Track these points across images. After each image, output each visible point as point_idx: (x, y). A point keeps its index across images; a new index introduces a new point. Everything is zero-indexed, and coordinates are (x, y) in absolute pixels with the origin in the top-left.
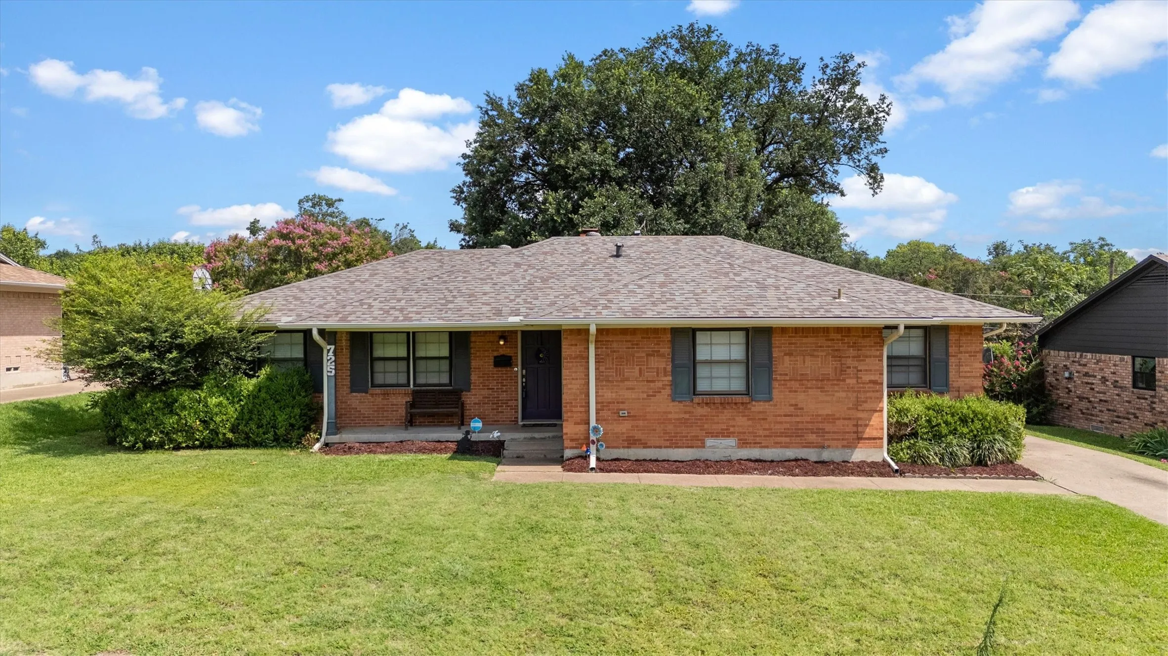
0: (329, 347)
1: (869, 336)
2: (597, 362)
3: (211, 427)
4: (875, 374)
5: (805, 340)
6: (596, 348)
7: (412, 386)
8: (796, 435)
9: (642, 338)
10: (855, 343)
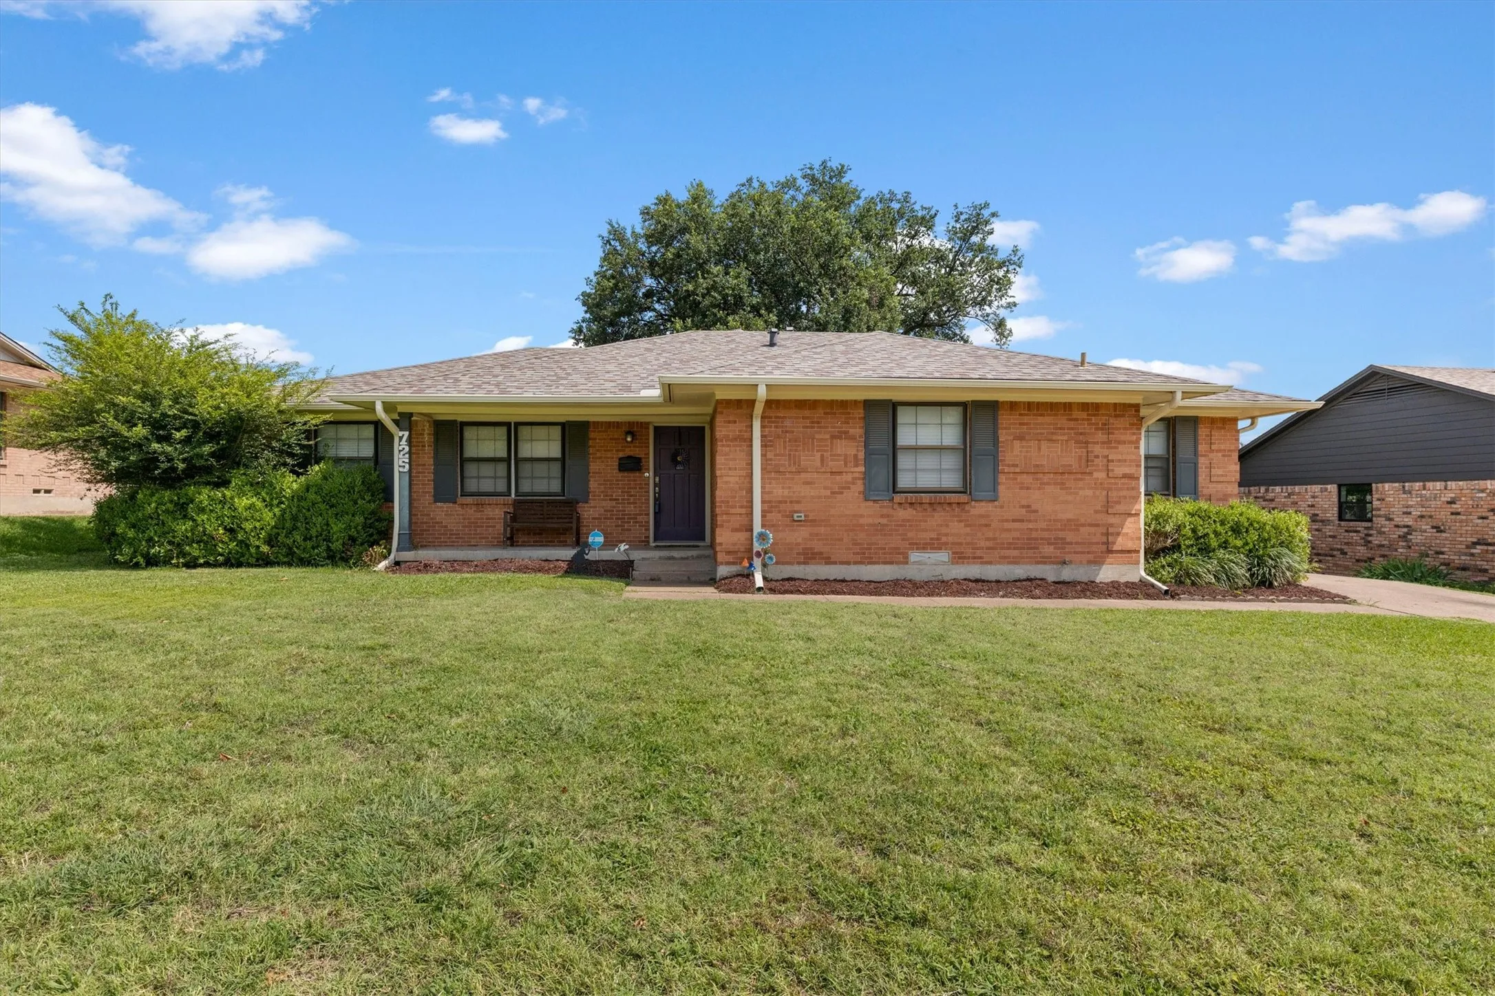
0: (401, 434)
1: (1123, 416)
2: (764, 446)
3: (240, 537)
4: (1130, 466)
5: (1040, 419)
6: (762, 427)
7: (513, 496)
8: (1028, 547)
9: (825, 413)
10: (1105, 424)
